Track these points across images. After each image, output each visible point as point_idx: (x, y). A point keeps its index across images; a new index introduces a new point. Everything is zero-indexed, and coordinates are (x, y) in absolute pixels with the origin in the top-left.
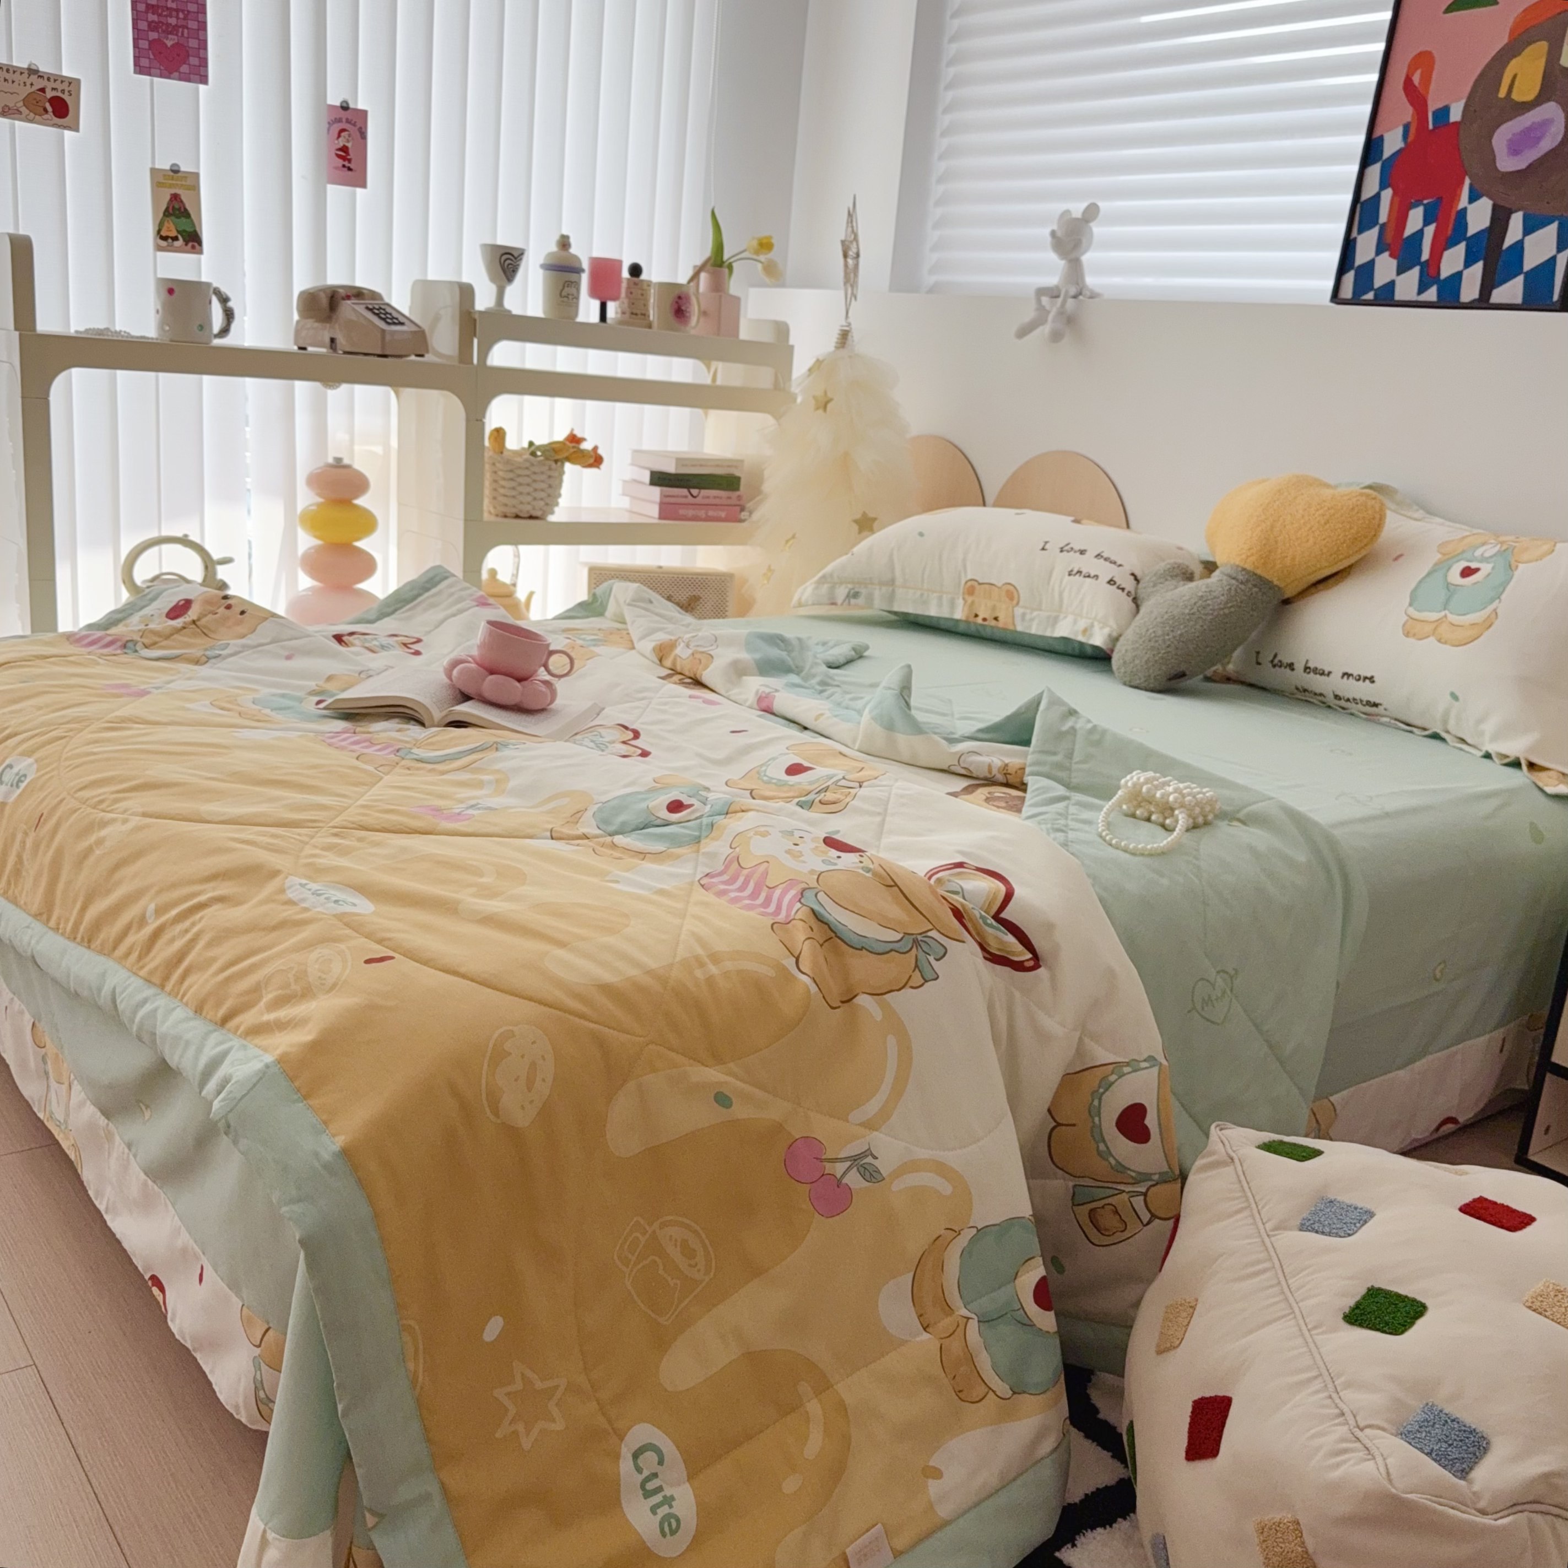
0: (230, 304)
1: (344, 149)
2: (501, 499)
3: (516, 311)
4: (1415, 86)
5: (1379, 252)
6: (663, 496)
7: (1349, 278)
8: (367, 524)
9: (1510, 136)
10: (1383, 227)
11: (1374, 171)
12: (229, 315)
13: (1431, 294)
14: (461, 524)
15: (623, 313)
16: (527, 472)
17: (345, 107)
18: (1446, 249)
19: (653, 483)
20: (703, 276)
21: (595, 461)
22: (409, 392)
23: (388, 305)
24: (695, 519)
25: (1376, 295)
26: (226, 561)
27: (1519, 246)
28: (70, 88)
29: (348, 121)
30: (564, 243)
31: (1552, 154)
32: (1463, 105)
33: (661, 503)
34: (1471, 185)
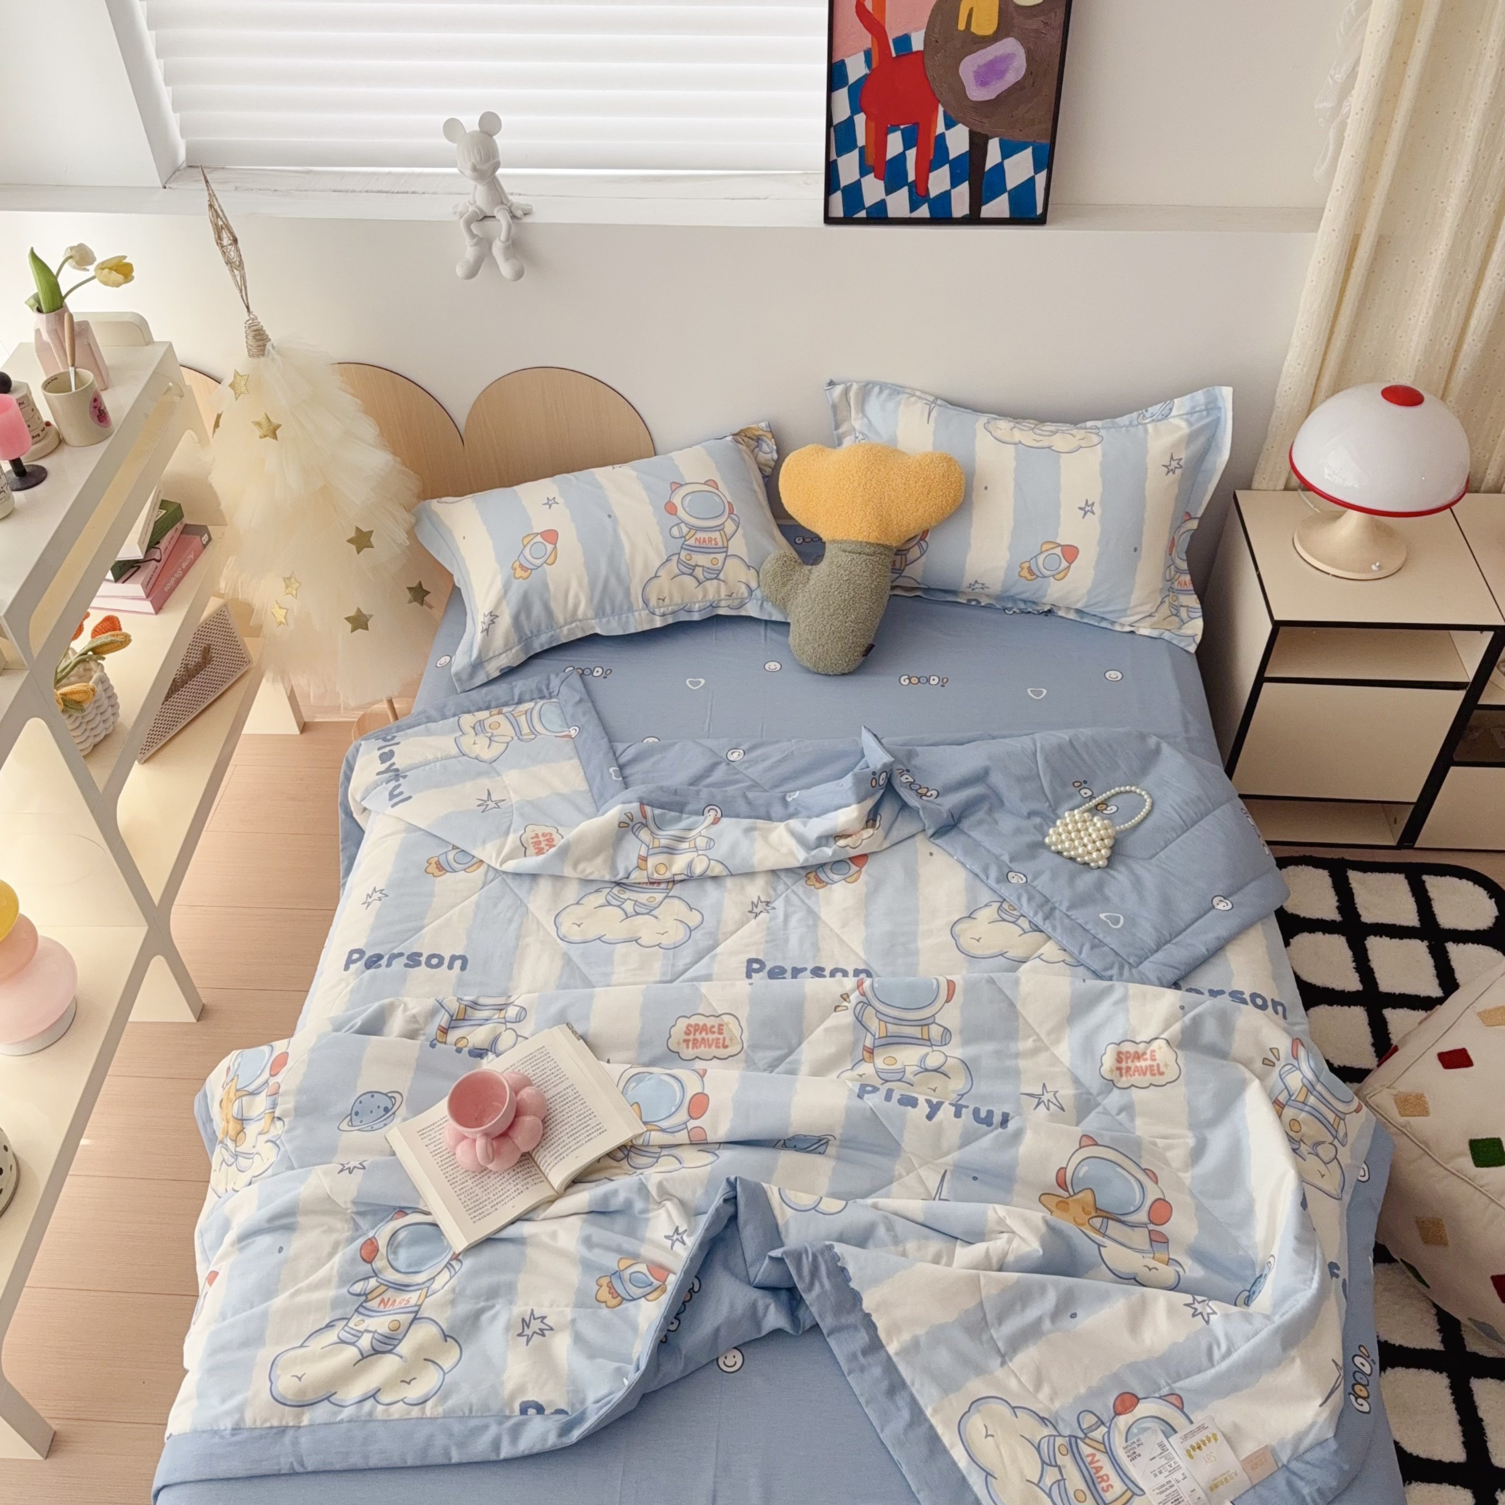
4: (869, 12)
5: (862, 174)
6: (145, 586)
7: (838, 198)
9: (975, 68)
13: (924, 211)
18: (931, 171)
19: (118, 577)
24: (178, 582)
25: (867, 213)
27: (999, 168)
31: (1017, 87)
32: (923, 35)
33: (148, 596)
34: (944, 112)
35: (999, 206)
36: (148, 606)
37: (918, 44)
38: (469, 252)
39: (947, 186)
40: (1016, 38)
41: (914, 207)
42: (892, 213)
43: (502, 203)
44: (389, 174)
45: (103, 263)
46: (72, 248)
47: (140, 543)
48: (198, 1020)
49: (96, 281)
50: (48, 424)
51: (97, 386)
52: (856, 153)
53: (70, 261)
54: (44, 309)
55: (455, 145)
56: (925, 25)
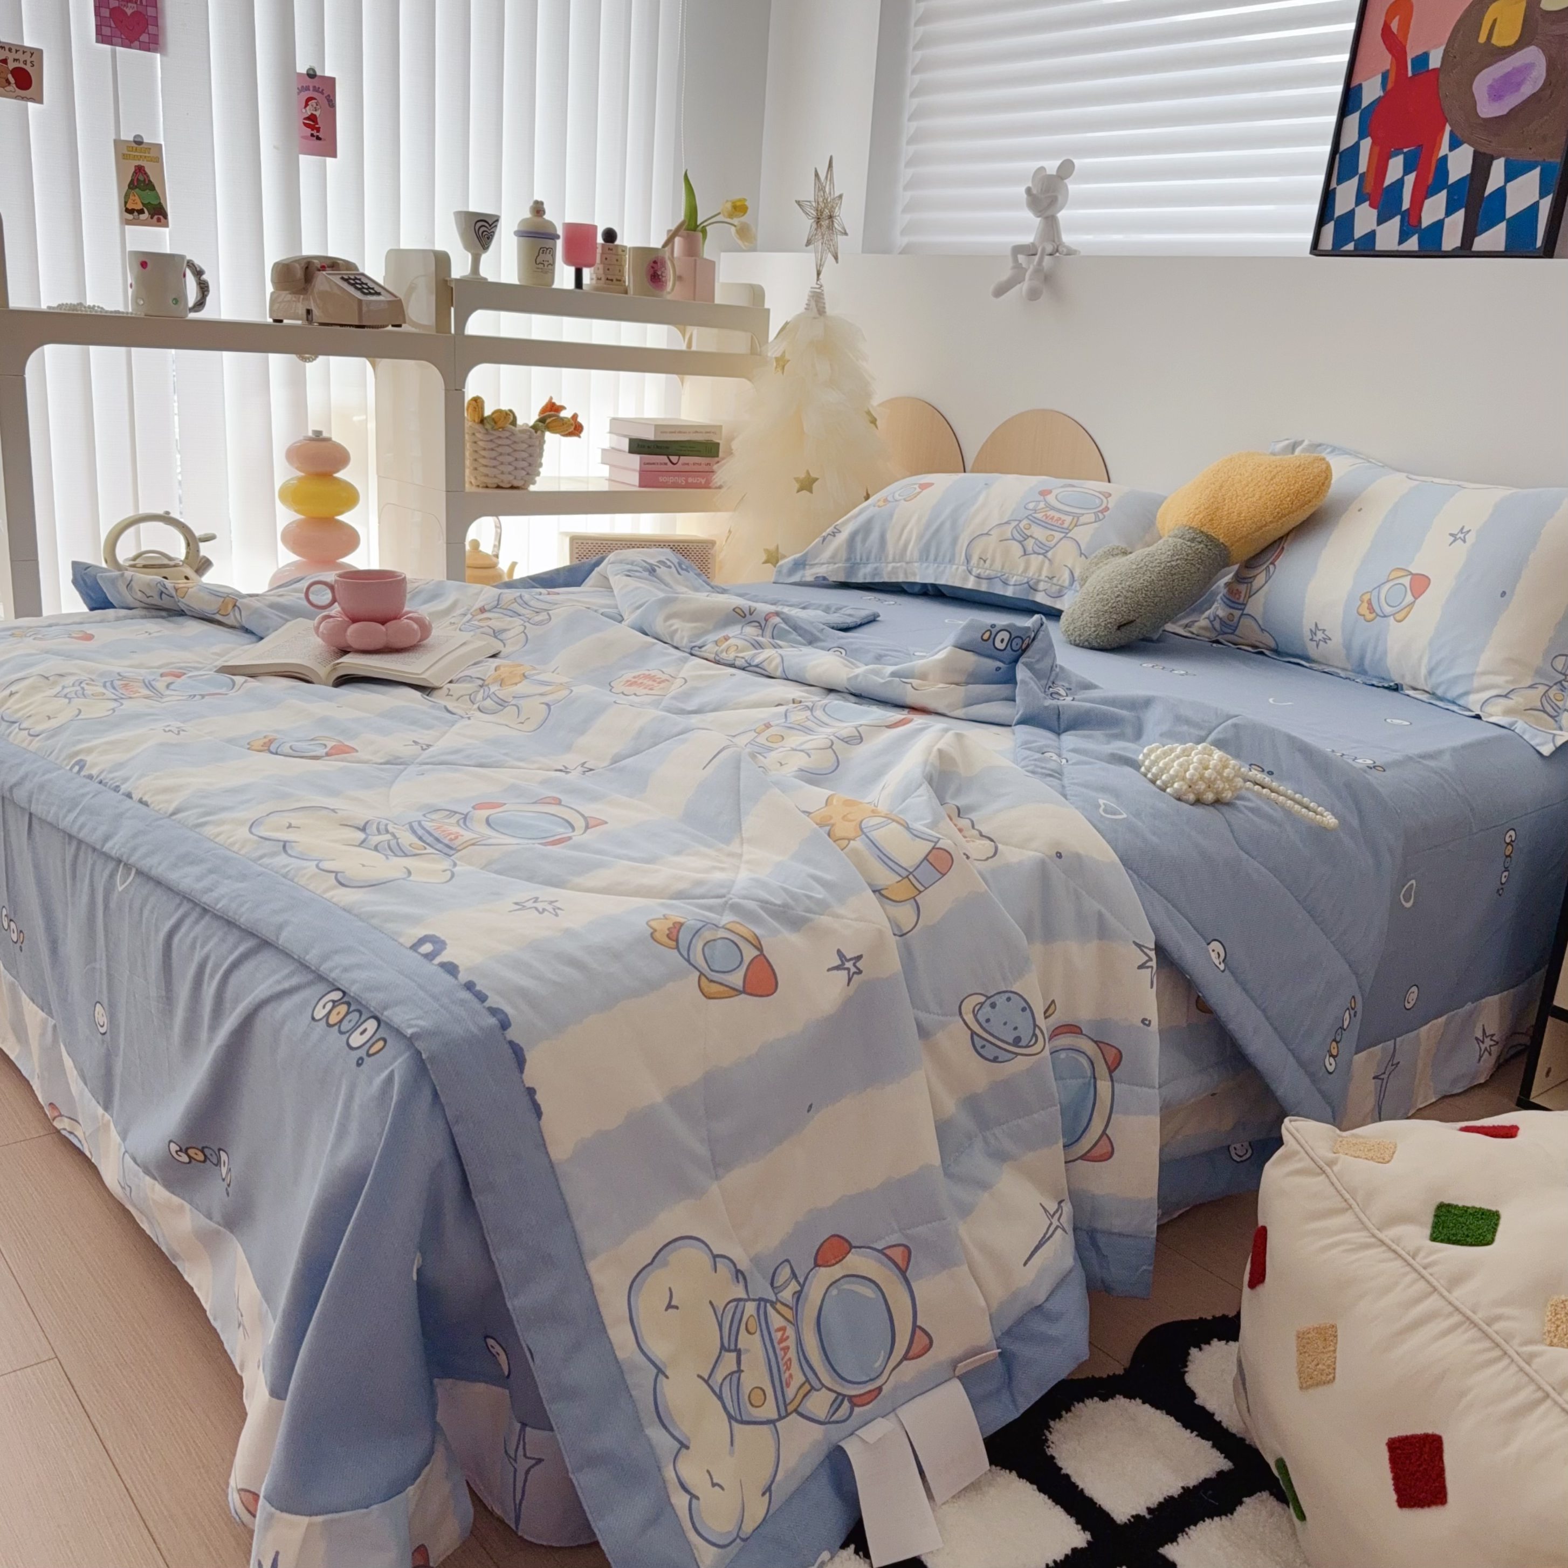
0: (204, 277)
1: (312, 118)
2: (482, 469)
3: (491, 279)
4: (1393, 33)
5: (1358, 203)
6: (643, 463)
7: (1329, 229)
8: (349, 497)
9: (1490, 82)
10: (1362, 177)
11: (1353, 121)
12: (204, 288)
13: (1412, 244)
14: (444, 494)
15: (599, 279)
16: (508, 442)
17: (311, 74)
18: (1426, 198)
19: (631, 451)
20: (677, 240)
21: (575, 429)
22: (384, 363)
23: (363, 275)
24: (676, 486)
25: (1355, 245)
26: (209, 538)
27: (1501, 193)
28: (32, 59)
29: (316, 89)
30: (538, 209)
31: (1535, 98)
32: (1442, 52)
33: (640, 471)
34: (1451, 132)
35: (1494, 237)
36: (636, 478)
37: (1435, 62)
39: (1441, 215)
40: (1537, 46)
41: (1403, 238)
42: (1379, 247)
52: (1355, 180)
56: (1446, 41)
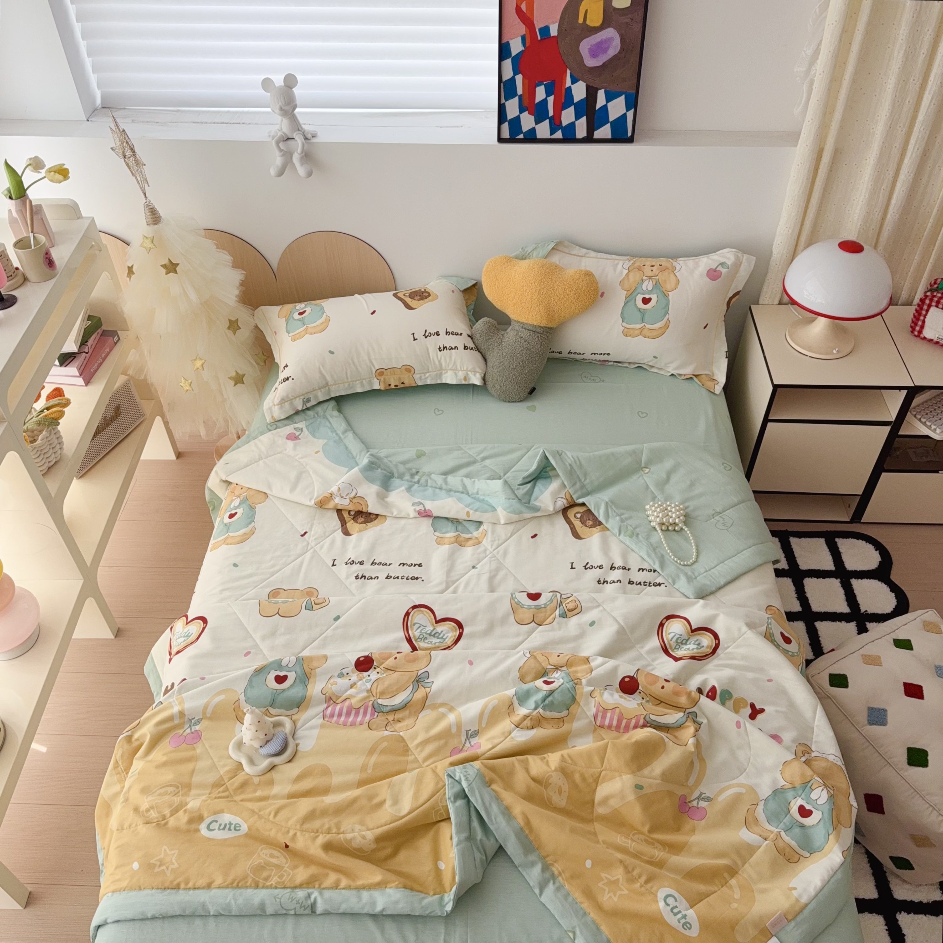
4: (523, 12)
5: (521, 111)
6: (78, 368)
7: (506, 126)
9: (589, 47)
10: (520, 97)
18: (563, 109)
25: (524, 137)
31: (615, 57)
32: (557, 26)
33: (81, 375)
34: (571, 73)
35: (604, 132)
36: (81, 381)
37: (554, 31)
38: (279, 161)
39: (573, 120)
40: (614, 28)
41: (552, 132)
42: (539, 136)
43: (299, 130)
44: (228, 112)
45: (50, 168)
46: (30, 159)
47: (75, 342)
48: (116, 637)
49: (46, 179)
50: (17, 269)
51: (47, 244)
52: (517, 98)
53: (29, 167)
54: (13, 197)
55: (269, 94)
56: (558, 20)
